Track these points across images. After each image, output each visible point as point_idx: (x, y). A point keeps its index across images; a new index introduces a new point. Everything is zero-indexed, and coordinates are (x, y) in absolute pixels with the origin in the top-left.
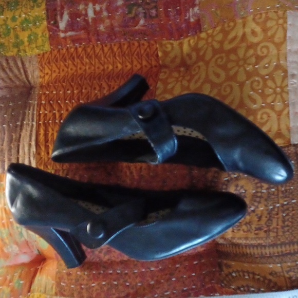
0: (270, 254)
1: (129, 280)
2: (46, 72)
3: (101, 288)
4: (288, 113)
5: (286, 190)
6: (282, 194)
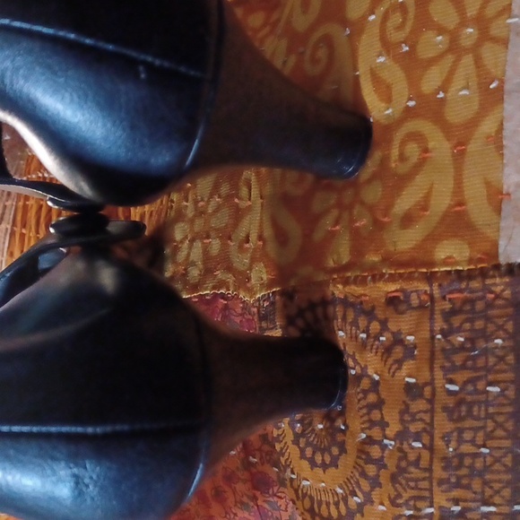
5: (461, 456)
6: (445, 469)
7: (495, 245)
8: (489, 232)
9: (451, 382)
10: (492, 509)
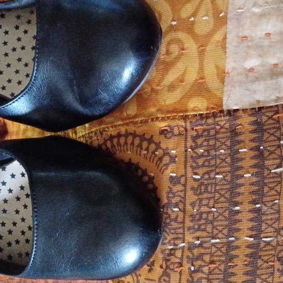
4: (225, 39)
5: (202, 213)
6: (192, 221)
7: (221, 100)
8: (218, 93)
9: (196, 174)
10: (218, 241)
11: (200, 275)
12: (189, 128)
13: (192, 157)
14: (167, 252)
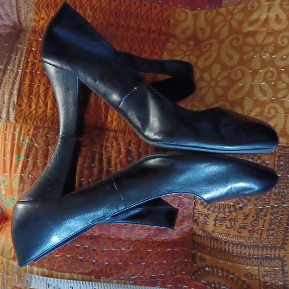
0: (249, 255)
1: (96, 258)
2: (42, 16)
3: (65, 260)
5: (279, 193)
6: (275, 196)
10: (286, 205)
11: (276, 220)
12: (277, 151)
13: (277, 165)
14: (258, 210)
